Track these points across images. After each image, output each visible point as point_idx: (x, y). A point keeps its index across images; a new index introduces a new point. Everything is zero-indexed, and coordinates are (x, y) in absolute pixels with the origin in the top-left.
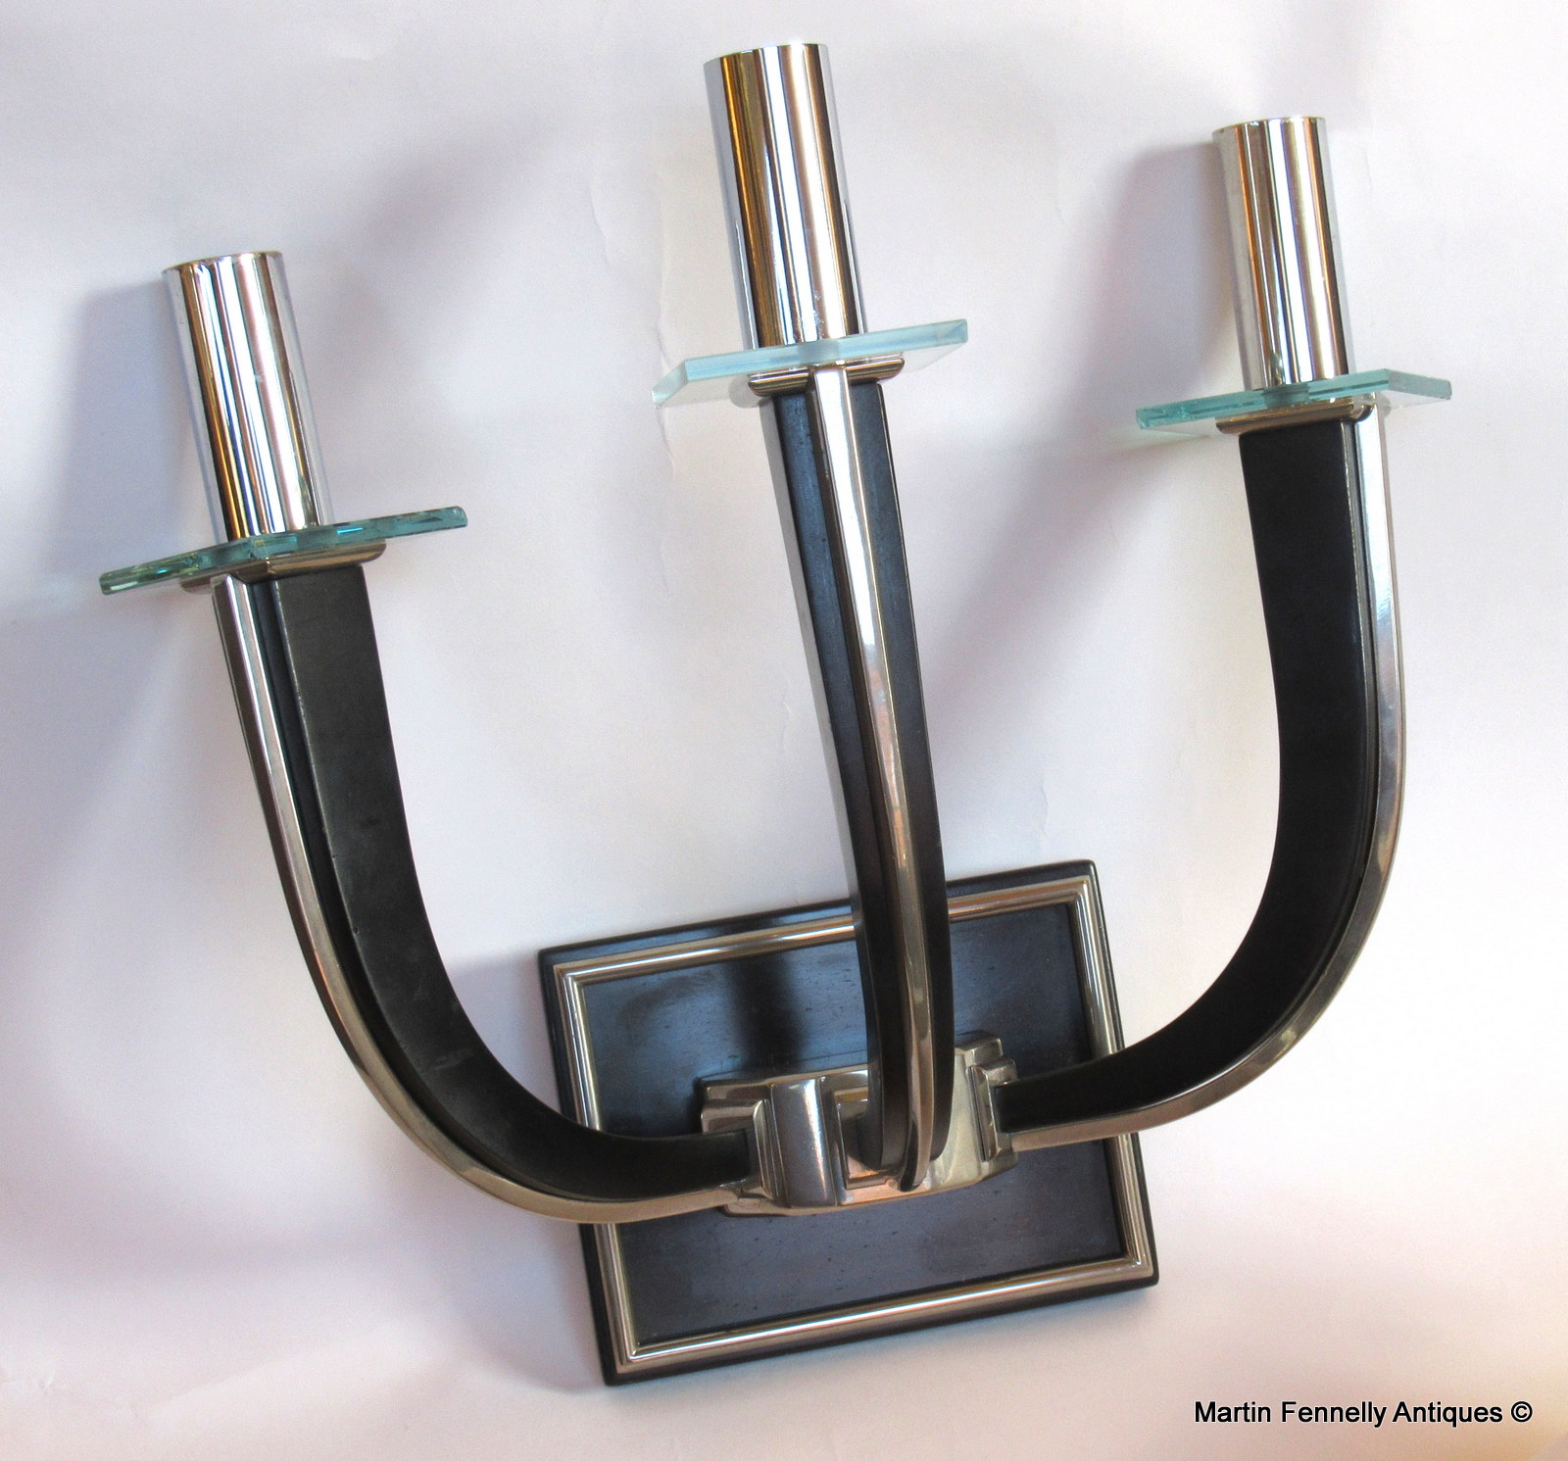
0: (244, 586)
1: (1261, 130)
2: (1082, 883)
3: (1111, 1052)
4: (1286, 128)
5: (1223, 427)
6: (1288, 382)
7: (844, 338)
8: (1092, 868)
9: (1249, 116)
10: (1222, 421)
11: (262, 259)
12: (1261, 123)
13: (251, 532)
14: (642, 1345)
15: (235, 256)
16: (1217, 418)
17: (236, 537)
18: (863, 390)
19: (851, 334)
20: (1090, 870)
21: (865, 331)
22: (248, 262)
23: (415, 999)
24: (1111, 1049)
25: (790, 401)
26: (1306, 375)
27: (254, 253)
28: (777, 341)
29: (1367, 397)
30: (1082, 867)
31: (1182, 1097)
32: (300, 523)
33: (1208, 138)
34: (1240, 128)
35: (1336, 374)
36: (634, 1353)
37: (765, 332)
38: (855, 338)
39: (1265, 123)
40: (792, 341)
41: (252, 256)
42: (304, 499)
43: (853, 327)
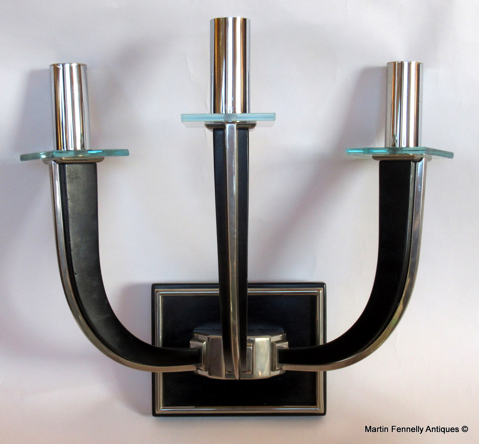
0: (57, 165)
1: (401, 64)
2: (320, 290)
3: (321, 344)
4: (409, 65)
5: (375, 158)
6: (398, 146)
7: (240, 114)
8: (325, 285)
9: (399, 59)
10: (374, 156)
11: (79, 66)
12: (402, 62)
13: (64, 148)
14: (164, 406)
15: (70, 64)
16: (373, 155)
17: (59, 149)
18: (242, 131)
19: (243, 113)
20: (324, 286)
21: (249, 112)
22: (74, 66)
23: (93, 298)
24: (321, 343)
25: (218, 132)
26: (404, 145)
27: (77, 63)
28: (219, 112)
29: (422, 155)
30: (322, 285)
31: (339, 362)
32: (79, 148)
33: (385, 65)
34: (395, 63)
35: (414, 146)
36: (161, 408)
37: (216, 109)
38: (244, 115)
39: (403, 62)
40: (224, 112)
41: (76, 64)
42: (81, 141)
43: (244, 111)
